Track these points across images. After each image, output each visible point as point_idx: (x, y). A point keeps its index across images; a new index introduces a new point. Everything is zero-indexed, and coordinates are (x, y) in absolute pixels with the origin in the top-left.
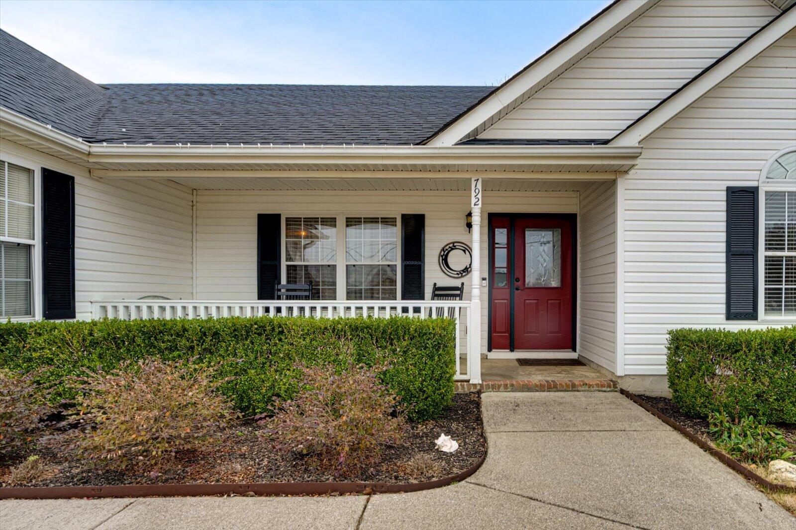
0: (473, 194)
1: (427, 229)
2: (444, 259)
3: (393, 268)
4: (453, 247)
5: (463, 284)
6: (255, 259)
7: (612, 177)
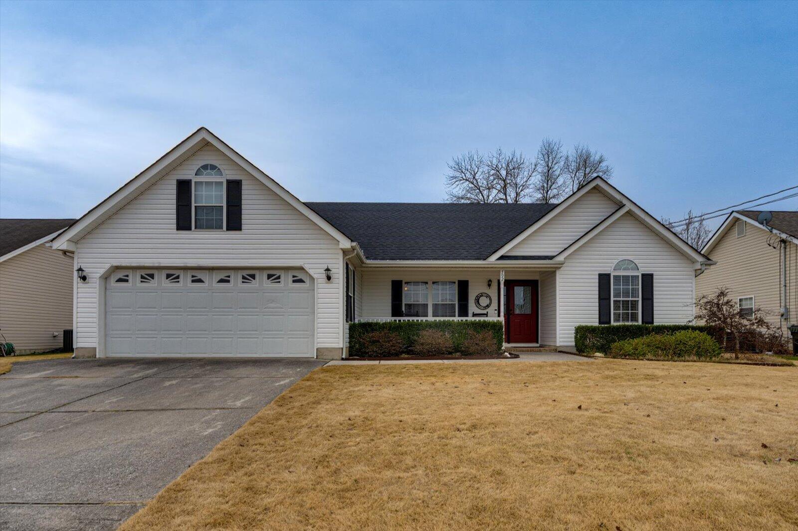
0: (501, 277)
1: (470, 287)
2: (477, 301)
3: (453, 305)
4: (481, 295)
5: (487, 312)
6: (390, 301)
7: (554, 270)
